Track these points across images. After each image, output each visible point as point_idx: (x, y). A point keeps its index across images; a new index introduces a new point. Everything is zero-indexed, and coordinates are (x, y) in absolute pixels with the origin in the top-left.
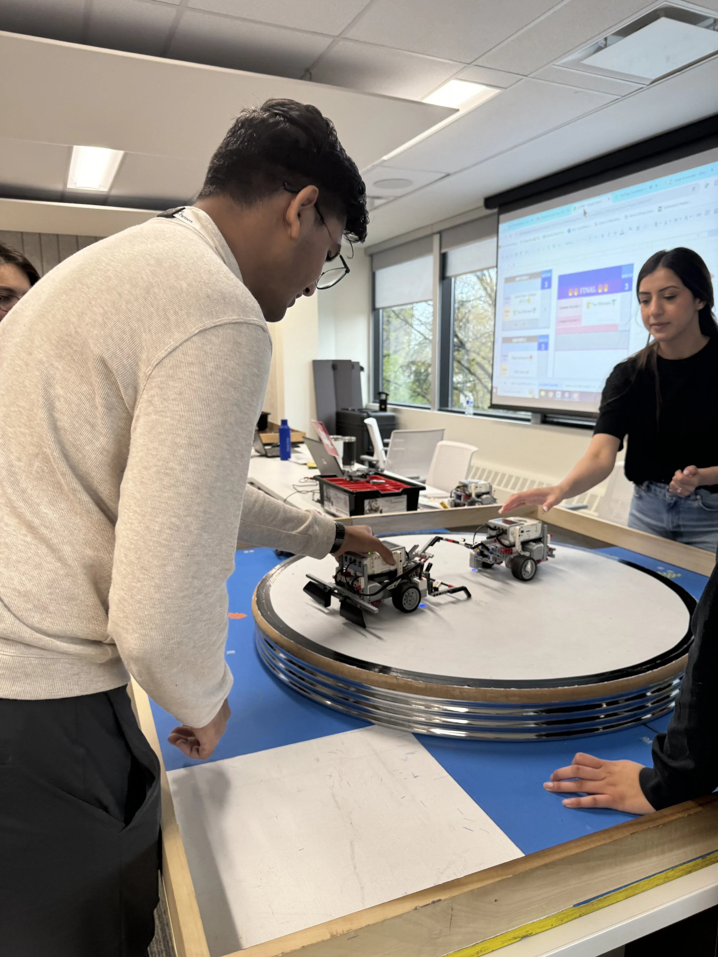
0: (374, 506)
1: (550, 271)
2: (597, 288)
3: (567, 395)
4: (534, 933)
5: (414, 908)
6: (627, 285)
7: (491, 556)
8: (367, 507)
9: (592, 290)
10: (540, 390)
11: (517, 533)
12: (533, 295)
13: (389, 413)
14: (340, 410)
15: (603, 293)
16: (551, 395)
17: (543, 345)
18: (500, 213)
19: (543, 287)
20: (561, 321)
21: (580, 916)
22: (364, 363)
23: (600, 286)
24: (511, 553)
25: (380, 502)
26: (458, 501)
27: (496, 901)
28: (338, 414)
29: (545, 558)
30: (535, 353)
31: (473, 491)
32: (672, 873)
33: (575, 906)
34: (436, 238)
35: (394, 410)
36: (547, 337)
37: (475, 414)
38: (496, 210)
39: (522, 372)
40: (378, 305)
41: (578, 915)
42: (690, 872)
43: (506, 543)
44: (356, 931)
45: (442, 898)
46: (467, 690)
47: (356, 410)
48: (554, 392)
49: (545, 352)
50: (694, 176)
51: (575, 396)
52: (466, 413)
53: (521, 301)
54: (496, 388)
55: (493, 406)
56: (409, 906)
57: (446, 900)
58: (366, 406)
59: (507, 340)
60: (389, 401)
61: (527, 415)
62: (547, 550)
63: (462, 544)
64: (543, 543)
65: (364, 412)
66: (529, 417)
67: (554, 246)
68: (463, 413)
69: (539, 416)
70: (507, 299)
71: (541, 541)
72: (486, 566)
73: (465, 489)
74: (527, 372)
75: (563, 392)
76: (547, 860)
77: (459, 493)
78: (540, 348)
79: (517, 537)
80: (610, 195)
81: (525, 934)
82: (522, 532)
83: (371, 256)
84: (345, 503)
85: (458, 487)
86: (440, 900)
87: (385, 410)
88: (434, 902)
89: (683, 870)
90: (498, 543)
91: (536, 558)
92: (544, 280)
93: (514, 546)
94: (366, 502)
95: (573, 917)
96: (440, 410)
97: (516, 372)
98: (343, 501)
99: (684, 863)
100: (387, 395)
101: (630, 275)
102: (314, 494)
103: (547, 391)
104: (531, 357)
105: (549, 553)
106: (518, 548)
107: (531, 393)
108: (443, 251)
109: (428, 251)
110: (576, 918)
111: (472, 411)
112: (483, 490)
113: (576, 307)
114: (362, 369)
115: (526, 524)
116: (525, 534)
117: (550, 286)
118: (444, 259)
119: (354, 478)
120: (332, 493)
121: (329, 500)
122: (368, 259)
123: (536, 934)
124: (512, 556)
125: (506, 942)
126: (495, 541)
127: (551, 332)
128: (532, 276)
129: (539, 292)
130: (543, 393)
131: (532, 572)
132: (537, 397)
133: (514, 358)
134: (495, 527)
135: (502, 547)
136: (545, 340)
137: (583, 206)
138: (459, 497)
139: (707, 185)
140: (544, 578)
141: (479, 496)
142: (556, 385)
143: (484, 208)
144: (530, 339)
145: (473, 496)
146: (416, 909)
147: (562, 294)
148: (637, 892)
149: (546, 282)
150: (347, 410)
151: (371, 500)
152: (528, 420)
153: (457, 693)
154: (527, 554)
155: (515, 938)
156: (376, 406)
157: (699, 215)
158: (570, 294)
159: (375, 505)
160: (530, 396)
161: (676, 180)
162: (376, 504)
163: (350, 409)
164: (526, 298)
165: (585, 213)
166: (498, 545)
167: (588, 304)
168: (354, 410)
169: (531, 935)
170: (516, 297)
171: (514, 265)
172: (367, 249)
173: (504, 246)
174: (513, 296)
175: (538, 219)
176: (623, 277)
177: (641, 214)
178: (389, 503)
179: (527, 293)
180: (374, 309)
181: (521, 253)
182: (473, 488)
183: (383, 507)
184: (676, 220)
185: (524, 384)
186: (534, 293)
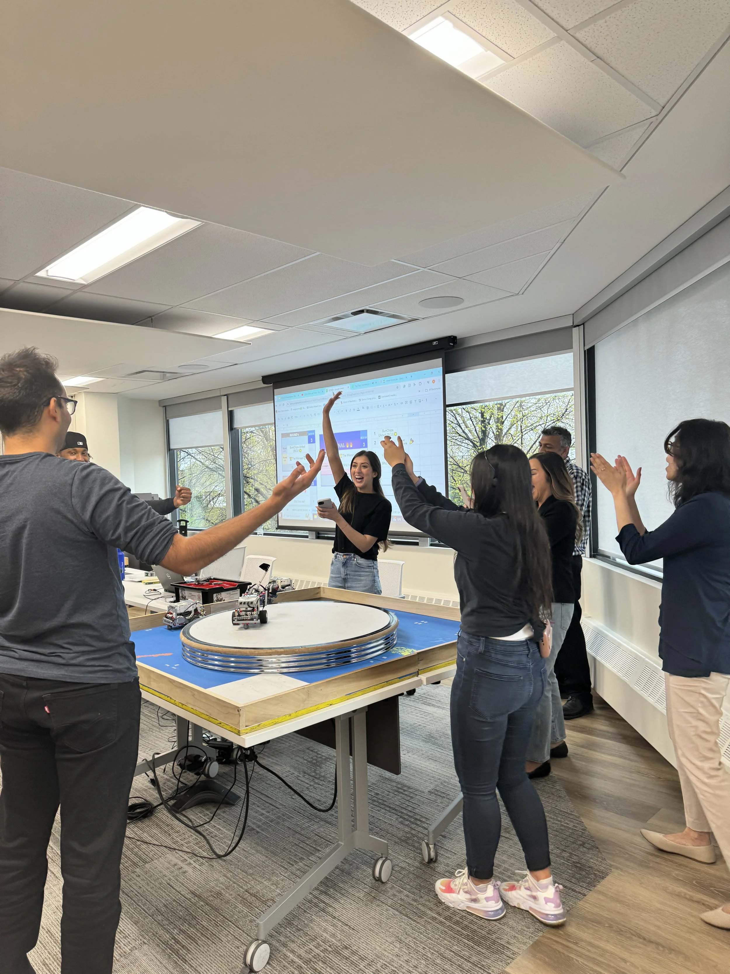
0: (219, 598)
1: (314, 431)
2: (345, 445)
6: (364, 443)
8: (215, 599)
12: (303, 447)
15: (349, 448)
18: (275, 387)
19: (309, 442)
23: (347, 444)
25: (223, 595)
27: (321, 690)
31: (279, 584)
33: (346, 695)
34: (224, 399)
37: (265, 534)
38: (272, 385)
39: (300, 502)
40: (172, 447)
49: (315, 487)
50: (397, 379)
53: (295, 451)
55: (279, 527)
60: (188, 527)
61: (306, 533)
66: (308, 535)
67: (315, 414)
69: (313, 534)
70: (284, 449)
73: (274, 583)
74: (303, 502)
80: (348, 385)
81: (331, 704)
83: (165, 407)
84: (199, 598)
85: (270, 583)
89: (380, 686)
92: (310, 437)
94: (215, 595)
95: (346, 699)
99: (381, 684)
100: (187, 522)
101: (366, 438)
102: (166, 598)
107: (307, 516)
108: (230, 409)
109: (219, 408)
111: (262, 532)
112: (286, 583)
117: (314, 442)
118: (231, 415)
120: (187, 593)
121: (184, 598)
122: (162, 410)
123: (334, 704)
125: (325, 706)
128: (301, 434)
129: (307, 445)
132: (311, 519)
137: (332, 390)
139: (404, 386)
141: (283, 587)
143: (261, 382)
149: (311, 439)
151: (217, 594)
152: (307, 537)
157: (402, 403)
160: (306, 519)
161: (387, 381)
164: (299, 449)
170: (291, 448)
171: (287, 425)
172: (160, 402)
173: (279, 412)
174: (288, 447)
175: (302, 395)
176: (361, 438)
177: (368, 399)
178: (228, 595)
179: (298, 446)
180: (169, 449)
181: (292, 417)
182: (279, 582)
183: (225, 598)
184: (389, 405)
185: (301, 510)
186: (304, 445)
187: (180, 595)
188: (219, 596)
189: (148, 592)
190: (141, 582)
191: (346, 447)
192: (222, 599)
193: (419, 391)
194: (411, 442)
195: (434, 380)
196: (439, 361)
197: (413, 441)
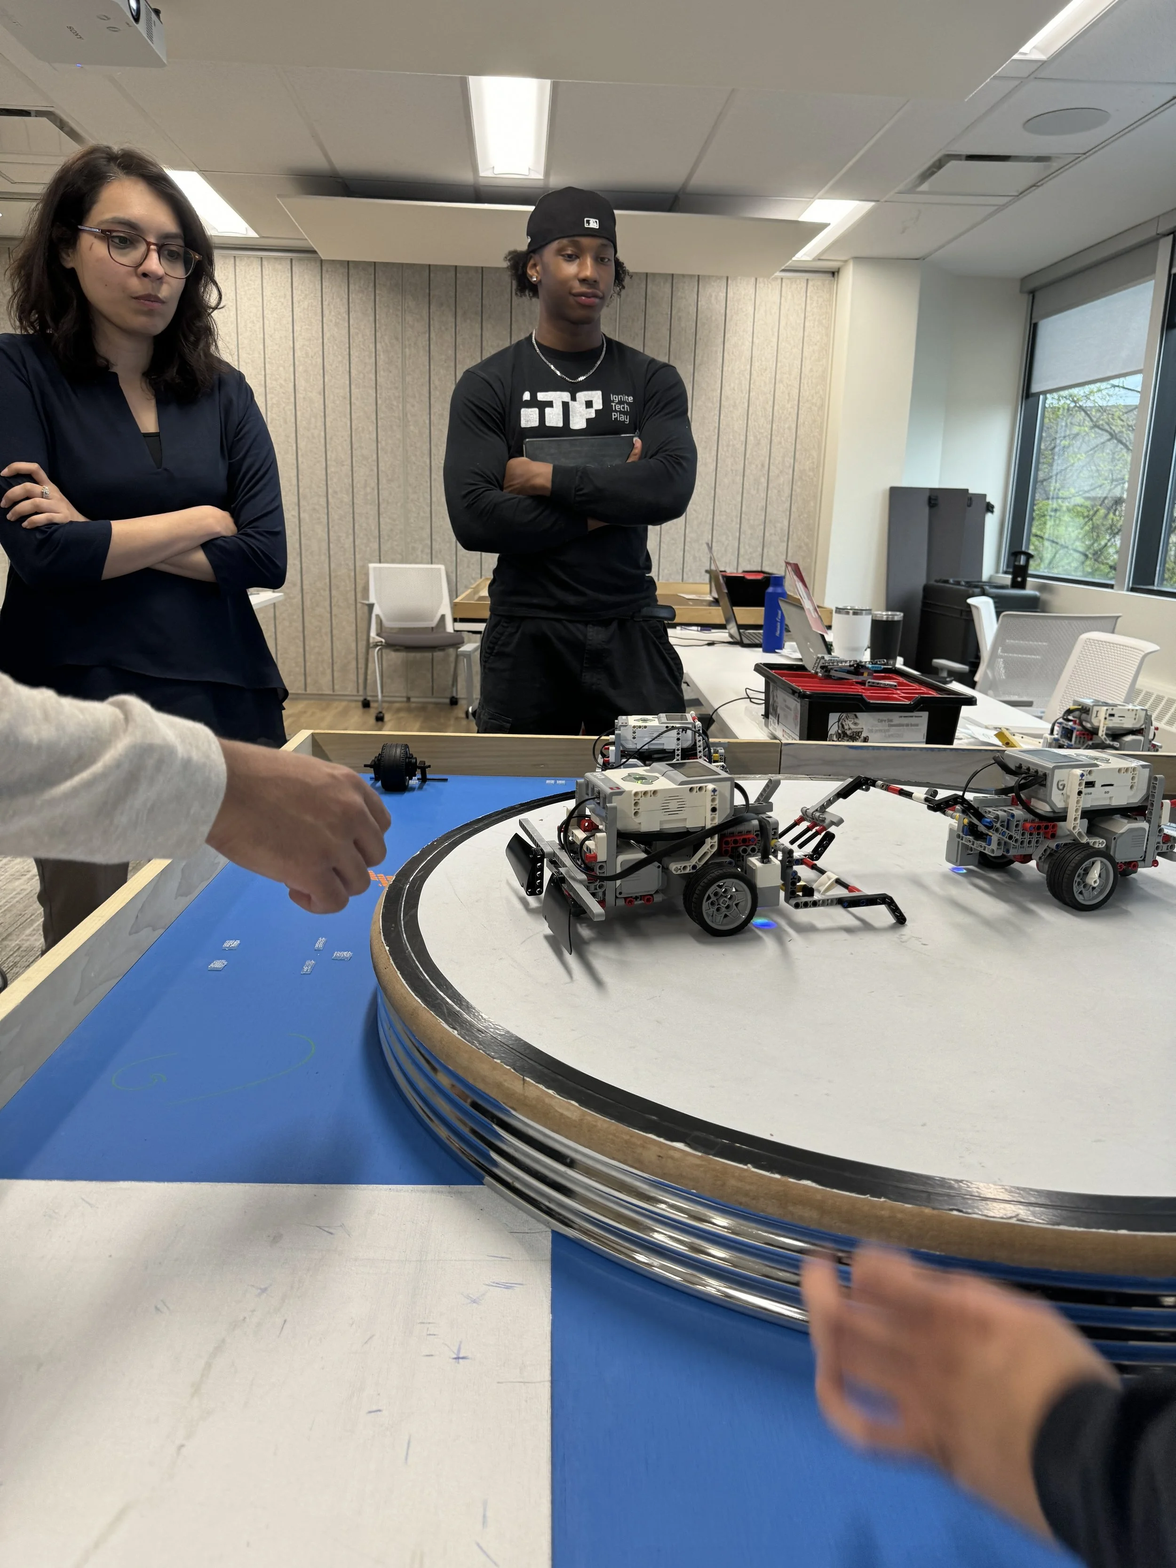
0: (850, 729)
7: (995, 837)
8: (833, 729)
11: (1074, 786)
13: (1027, 592)
14: (932, 582)
22: (994, 498)
24: (1053, 836)
25: (865, 722)
26: (1063, 737)
28: (927, 589)
29: (1149, 859)
31: (1101, 721)
35: (1040, 587)
40: (1037, 387)
43: (1043, 808)
46: (677, 1155)
47: (963, 583)
58: (991, 577)
60: (1031, 570)
62: (1156, 839)
63: (918, 800)
64: (1149, 822)
65: (973, 586)
71: (1144, 815)
72: (987, 863)
73: (1084, 716)
77: (1069, 723)
79: (1074, 796)
82: (1090, 784)
83: (1033, 293)
84: (796, 718)
85: (1069, 712)
90: (1020, 807)
91: (1121, 856)
93: (1064, 818)
94: (833, 718)
96: (1133, 589)
98: (793, 714)
100: (1030, 557)
105: (1164, 848)
106: (1074, 825)
109: (1149, 271)
112: (1129, 723)
114: (990, 508)
115: (1103, 766)
116: (1097, 791)
120: (779, 697)
121: (775, 712)
122: (1025, 299)
124: (1053, 844)
126: (1013, 803)
131: (1102, 888)
134: (1020, 767)
135: (1030, 817)
140: (1135, 909)
141: (1116, 735)
145: (1102, 733)
150: (947, 582)
151: (844, 715)
153: (650, 1155)
154: (1099, 843)
156: (1006, 577)
159: (852, 726)
162: (855, 724)
163: (951, 581)
166: (1018, 812)
168: (958, 583)
172: (1025, 280)
178: (884, 726)
180: (1028, 393)
182: (1104, 716)
183: (871, 731)
187: (771, 700)
188: (849, 722)
192: (858, 732)
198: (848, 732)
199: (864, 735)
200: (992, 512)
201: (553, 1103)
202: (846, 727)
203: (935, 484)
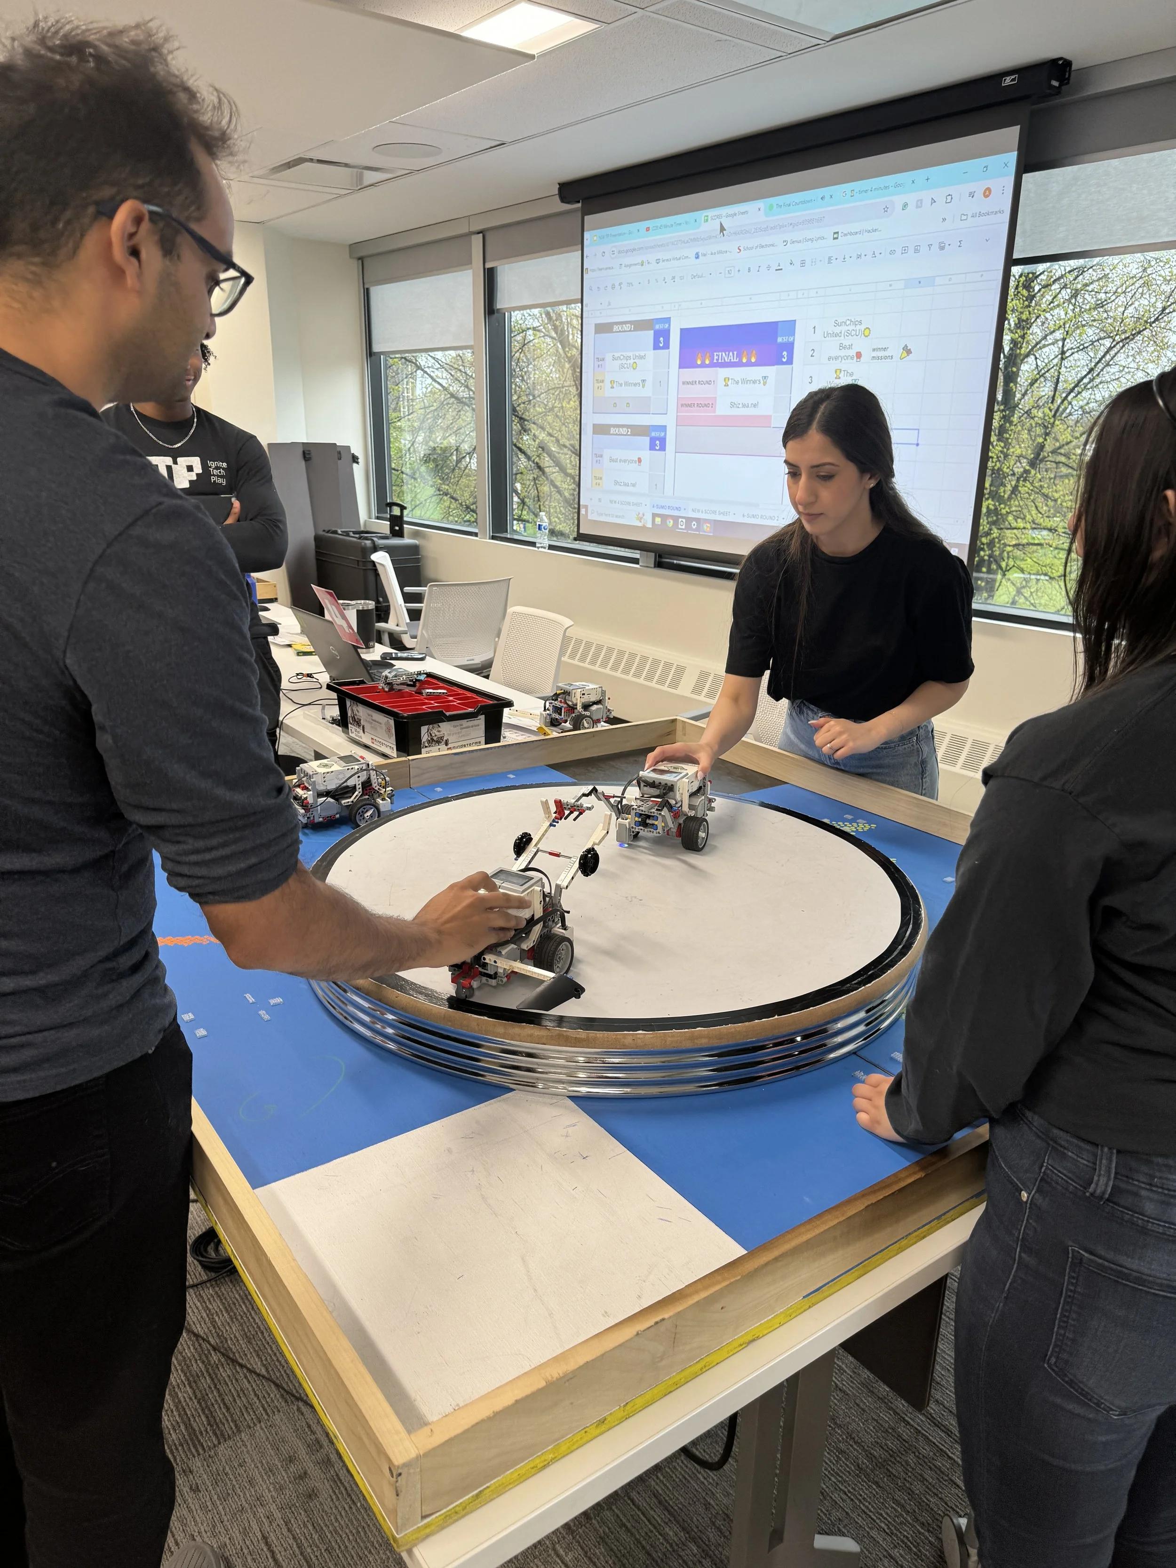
0: (436, 735)
1: (668, 320)
2: (739, 356)
3: (694, 525)
4: (761, 1335)
5: (635, 1333)
6: (785, 353)
8: (425, 738)
9: (732, 357)
10: (654, 515)
12: (641, 357)
13: (407, 541)
14: (320, 533)
15: (749, 364)
16: (670, 523)
17: (658, 443)
18: (586, 212)
19: (656, 347)
20: (685, 405)
21: (810, 1307)
22: (357, 449)
23: (745, 352)
25: (445, 729)
26: (557, 716)
27: (722, 1308)
28: (318, 539)
30: (646, 454)
31: (578, 700)
32: (906, 1241)
33: (804, 1297)
34: (477, 242)
35: (416, 534)
36: (663, 428)
37: (551, 547)
38: (579, 205)
39: (626, 485)
40: (376, 348)
41: (807, 1307)
42: (924, 1237)
44: (574, 1372)
45: (666, 1316)
46: (641, 1036)
48: (676, 519)
49: (661, 454)
50: (885, 188)
51: (706, 527)
52: (538, 545)
53: (622, 366)
54: (586, 507)
56: (628, 1333)
57: (670, 1317)
58: (367, 525)
59: (601, 430)
60: (405, 519)
61: (636, 554)
65: (366, 538)
66: (638, 556)
67: (674, 278)
68: (533, 544)
69: (651, 558)
70: (600, 360)
73: (567, 697)
74: (634, 485)
75: (689, 520)
76: (776, 1253)
77: (557, 704)
78: (652, 447)
80: (760, 204)
81: (751, 1339)
83: (361, 259)
84: (389, 730)
85: (556, 695)
86: (663, 1319)
87: (399, 534)
88: (657, 1323)
89: (917, 1236)
92: (657, 334)
94: (424, 729)
95: (802, 1310)
96: (493, 538)
97: (616, 483)
98: (384, 728)
99: (919, 1229)
100: (403, 508)
101: (791, 340)
102: (323, 709)
103: (664, 517)
104: (640, 460)
107: (640, 519)
108: (488, 266)
109: (466, 262)
110: (805, 1311)
111: (547, 542)
112: (593, 698)
113: (709, 383)
114: (355, 459)
117: (667, 346)
118: (490, 278)
119: (395, 687)
120: (362, 712)
121: (358, 723)
122: (355, 265)
123: (763, 1336)
125: (731, 1351)
127: (669, 421)
128: (640, 325)
129: (651, 354)
130: (658, 520)
132: (649, 525)
133: (612, 460)
136: (663, 434)
137: (719, 217)
138: (558, 710)
139: (905, 206)
141: (586, 707)
142: (678, 509)
143: (557, 198)
144: (637, 431)
145: (579, 707)
146: (638, 1334)
147: (686, 362)
148: (869, 1269)
149: (661, 339)
151: (431, 726)
152: (635, 561)
155: (741, 1345)
156: (384, 526)
157: (892, 252)
158: (699, 362)
159: (437, 733)
160: (640, 525)
161: (859, 192)
162: (439, 731)
163: (339, 531)
164: (632, 361)
165: (722, 229)
167: (726, 379)
168: (347, 534)
169: (758, 1338)
170: (614, 359)
171: (609, 304)
172: (353, 247)
173: (593, 270)
174: (609, 357)
175: (648, 229)
176: (780, 340)
177: (807, 240)
178: (457, 729)
179: (630, 354)
180: (370, 353)
181: (620, 284)
182: (578, 695)
183: (449, 735)
184: (859, 257)
185: (629, 503)
186: (642, 354)
187: (349, 713)
188: (435, 732)
189: (294, 680)
190: (290, 646)
191: (741, 360)
192: (442, 738)
193: (944, 220)
194: (905, 354)
195: (989, 189)
196: (1013, 133)
197: (909, 352)
198: (435, 738)
199: (445, 739)
200: (358, 463)
201: (568, 1034)
202: (433, 735)
203: (302, 437)
